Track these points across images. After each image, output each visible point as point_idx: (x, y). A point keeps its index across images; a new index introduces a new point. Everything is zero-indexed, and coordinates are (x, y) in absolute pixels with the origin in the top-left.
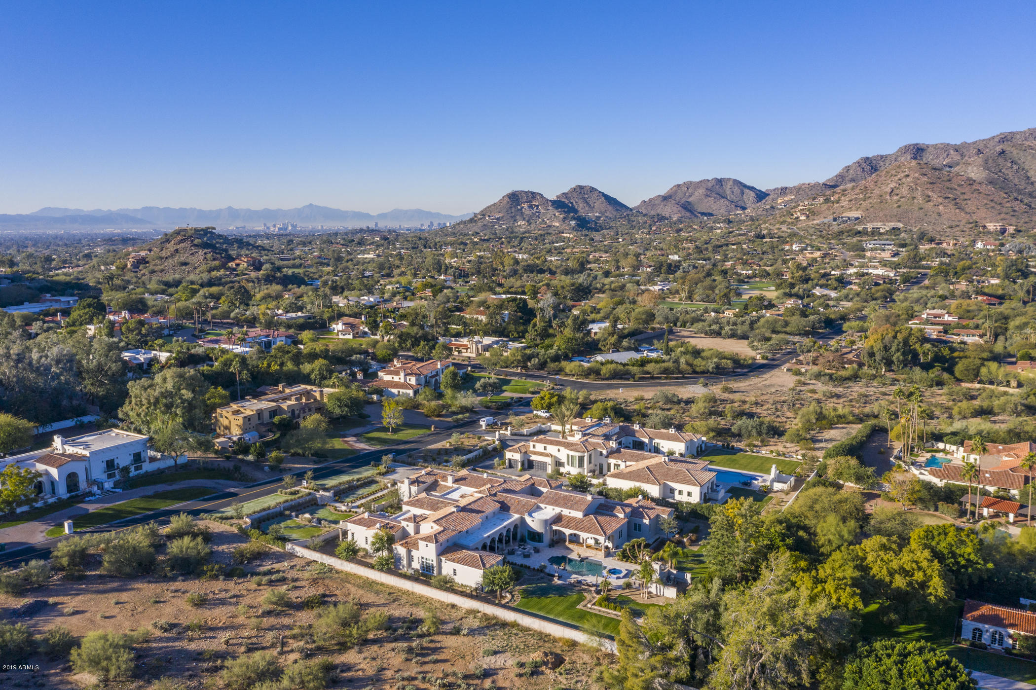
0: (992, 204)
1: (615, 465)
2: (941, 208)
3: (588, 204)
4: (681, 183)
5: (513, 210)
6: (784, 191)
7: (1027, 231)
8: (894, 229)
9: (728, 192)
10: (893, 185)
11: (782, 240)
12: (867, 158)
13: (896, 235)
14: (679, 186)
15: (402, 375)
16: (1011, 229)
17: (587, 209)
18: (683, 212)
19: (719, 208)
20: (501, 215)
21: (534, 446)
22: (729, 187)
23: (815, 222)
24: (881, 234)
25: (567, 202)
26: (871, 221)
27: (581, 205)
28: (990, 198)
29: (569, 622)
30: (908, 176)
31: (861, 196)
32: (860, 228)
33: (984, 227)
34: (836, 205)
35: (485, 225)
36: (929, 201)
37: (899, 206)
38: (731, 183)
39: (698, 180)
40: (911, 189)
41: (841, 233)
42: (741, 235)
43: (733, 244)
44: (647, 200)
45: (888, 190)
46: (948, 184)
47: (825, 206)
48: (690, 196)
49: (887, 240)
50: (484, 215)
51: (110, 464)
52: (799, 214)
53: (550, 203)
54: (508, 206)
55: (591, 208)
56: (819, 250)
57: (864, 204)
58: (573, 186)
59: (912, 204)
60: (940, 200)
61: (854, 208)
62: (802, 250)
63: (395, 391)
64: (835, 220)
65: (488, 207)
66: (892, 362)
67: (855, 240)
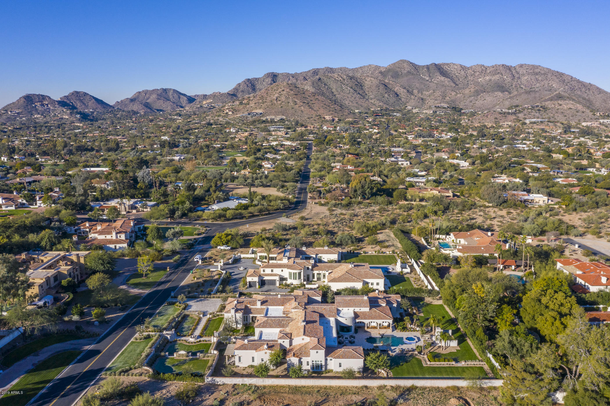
0: (326, 106)
1: (318, 274)
2: (302, 108)
3: (84, 104)
4: (141, 90)
5: (29, 107)
6: (205, 97)
7: (343, 120)
8: (281, 119)
9: (171, 97)
10: (277, 95)
11: (223, 126)
12: (249, 79)
13: (283, 123)
14: (139, 92)
15: (114, 234)
16: (337, 119)
17: (83, 106)
18: (146, 109)
19: (167, 106)
20: (20, 111)
21: (264, 271)
22: (171, 94)
23: (238, 115)
24: (276, 122)
25: (68, 102)
26: (268, 115)
27: (79, 104)
28: (324, 103)
29: (451, 376)
30: (283, 90)
31: (261, 101)
32: (264, 119)
33: (324, 118)
34: (248, 106)
35: (8, 118)
36: (296, 104)
37: (282, 107)
38: (172, 91)
39: (151, 89)
40: (287, 98)
41: (254, 121)
42: (196, 123)
43: (195, 129)
44: (119, 101)
45: (275, 98)
46: (303, 95)
47: (241, 107)
48: (148, 99)
49: (279, 125)
50: (6, 111)
52: (227, 111)
53: (56, 103)
54: (25, 104)
55: (87, 107)
56: (247, 131)
57: (263, 106)
58: (72, 91)
59: (288, 106)
60: (301, 104)
61: (258, 108)
62: (237, 132)
63: (112, 246)
64: (249, 114)
65: (8, 105)
66: (365, 194)
67: (263, 125)
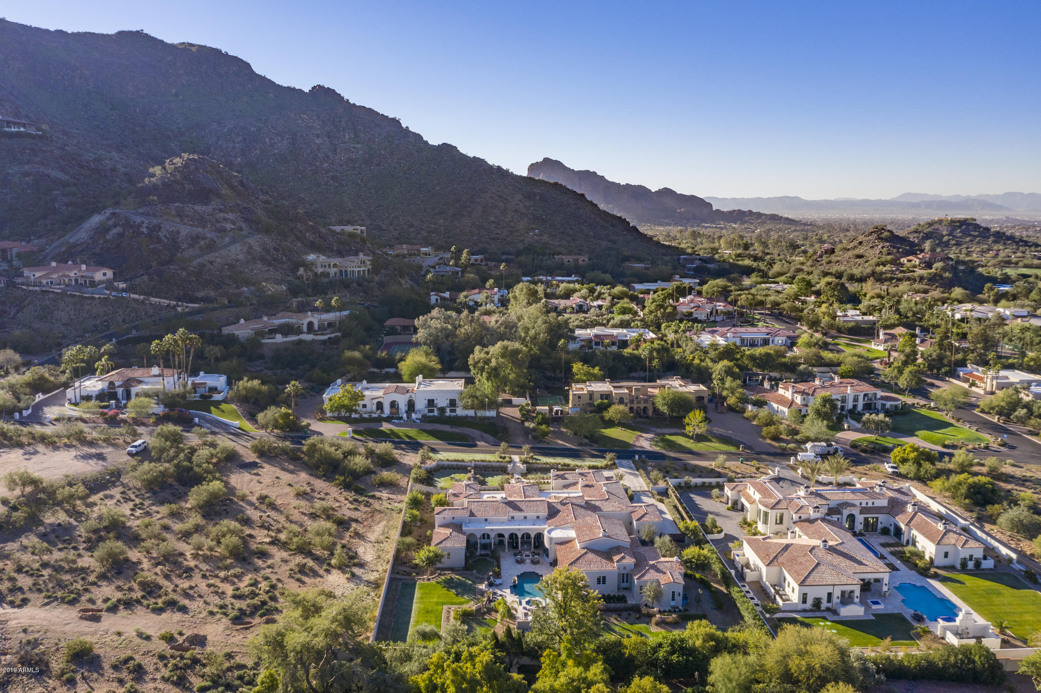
51: (431, 403)
